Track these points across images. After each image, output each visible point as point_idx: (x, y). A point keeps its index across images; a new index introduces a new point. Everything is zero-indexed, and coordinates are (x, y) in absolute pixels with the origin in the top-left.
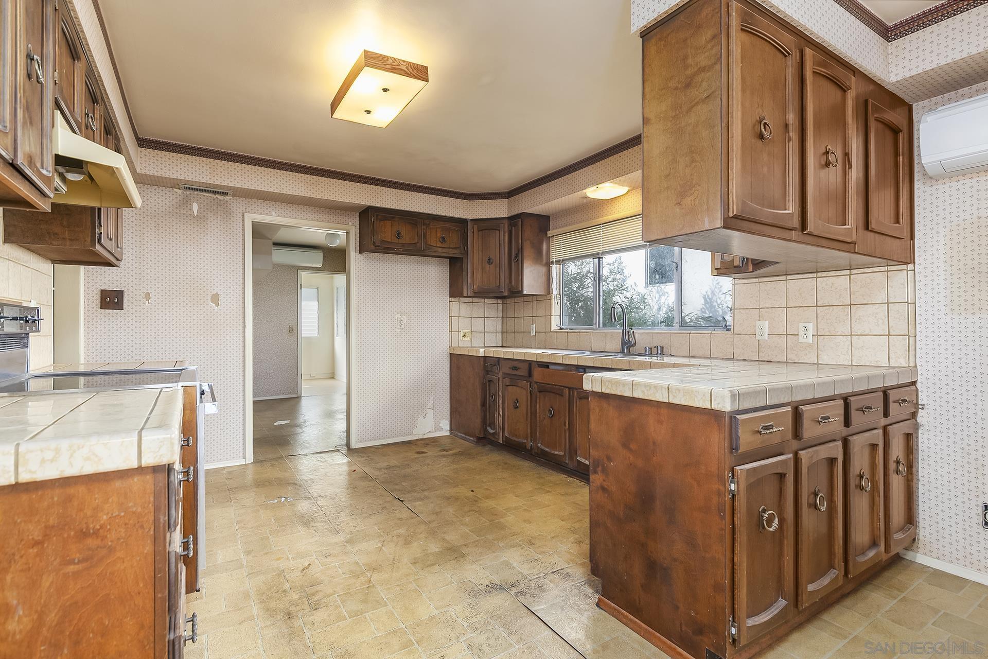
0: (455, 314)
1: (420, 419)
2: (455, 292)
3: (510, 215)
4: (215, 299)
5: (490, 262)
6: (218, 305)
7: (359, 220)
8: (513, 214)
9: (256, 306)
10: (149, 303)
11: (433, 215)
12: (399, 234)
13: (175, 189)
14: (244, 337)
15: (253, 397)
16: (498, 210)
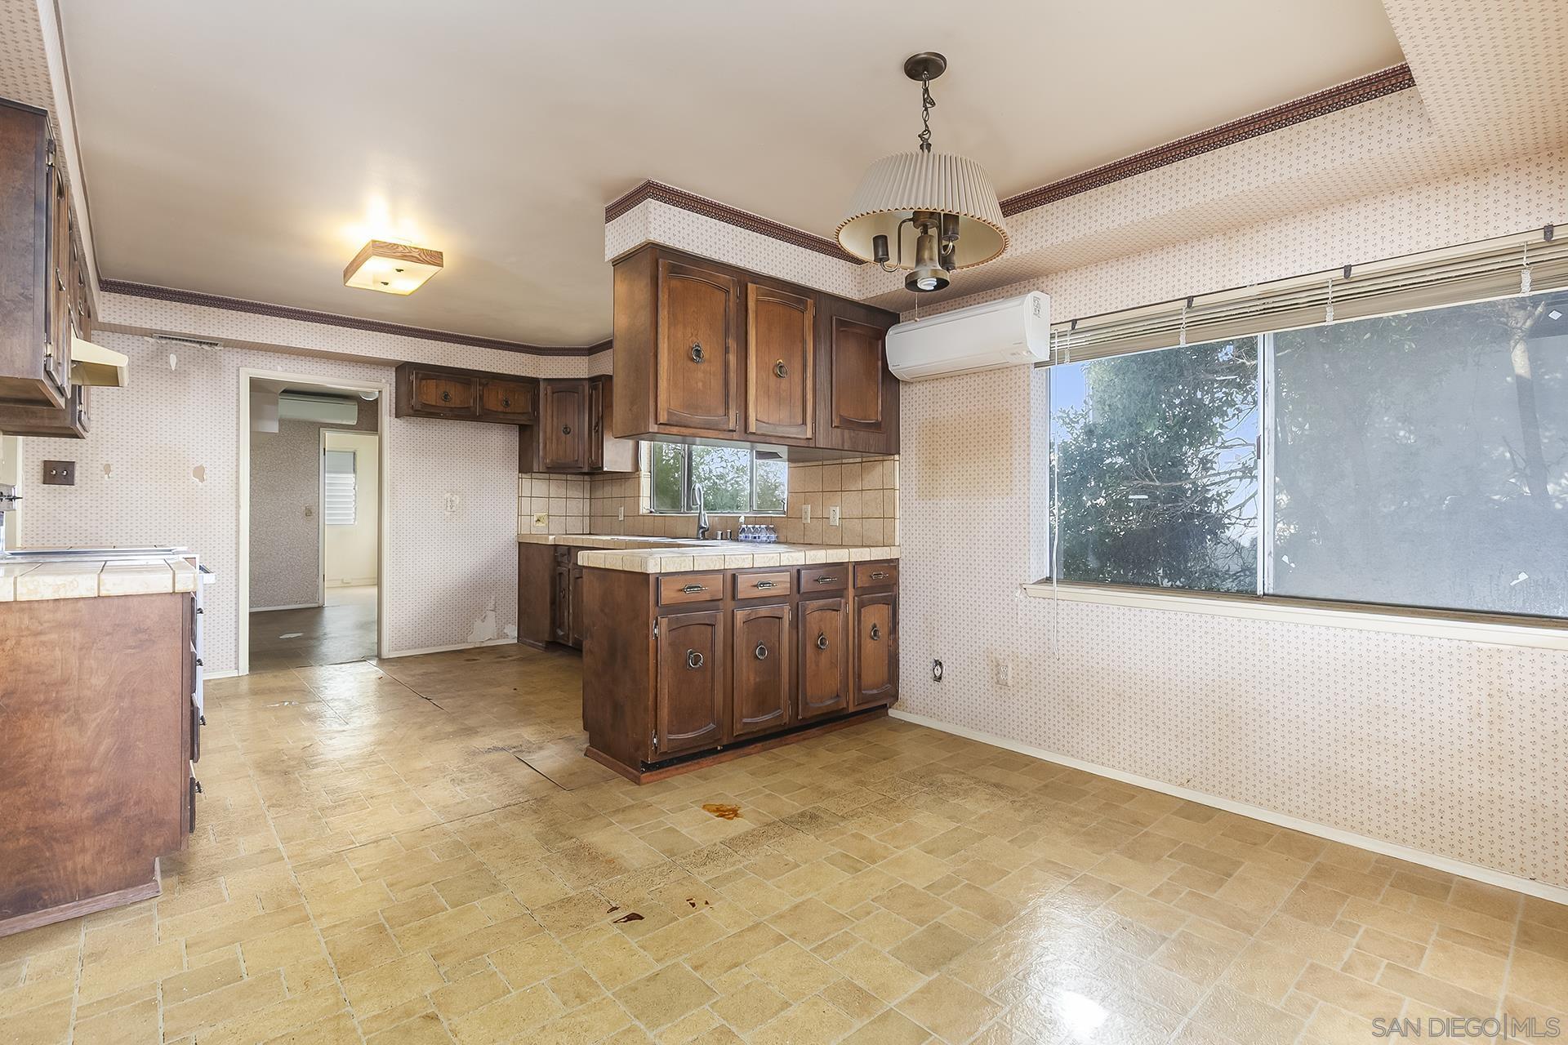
0: (526, 492)
1: (478, 623)
2: (525, 467)
3: (590, 376)
4: (199, 472)
5: (567, 431)
6: (202, 480)
7: (396, 376)
8: (593, 375)
9: (255, 478)
10: (109, 477)
11: (493, 373)
12: (446, 396)
13: (146, 338)
14: (238, 520)
15: (250, 607)
16: (577, 368)
